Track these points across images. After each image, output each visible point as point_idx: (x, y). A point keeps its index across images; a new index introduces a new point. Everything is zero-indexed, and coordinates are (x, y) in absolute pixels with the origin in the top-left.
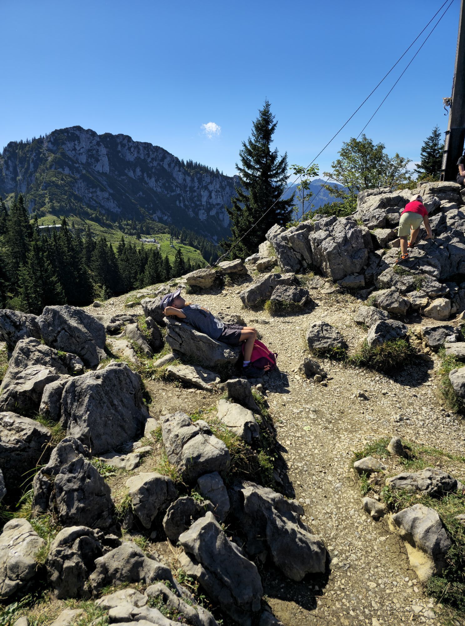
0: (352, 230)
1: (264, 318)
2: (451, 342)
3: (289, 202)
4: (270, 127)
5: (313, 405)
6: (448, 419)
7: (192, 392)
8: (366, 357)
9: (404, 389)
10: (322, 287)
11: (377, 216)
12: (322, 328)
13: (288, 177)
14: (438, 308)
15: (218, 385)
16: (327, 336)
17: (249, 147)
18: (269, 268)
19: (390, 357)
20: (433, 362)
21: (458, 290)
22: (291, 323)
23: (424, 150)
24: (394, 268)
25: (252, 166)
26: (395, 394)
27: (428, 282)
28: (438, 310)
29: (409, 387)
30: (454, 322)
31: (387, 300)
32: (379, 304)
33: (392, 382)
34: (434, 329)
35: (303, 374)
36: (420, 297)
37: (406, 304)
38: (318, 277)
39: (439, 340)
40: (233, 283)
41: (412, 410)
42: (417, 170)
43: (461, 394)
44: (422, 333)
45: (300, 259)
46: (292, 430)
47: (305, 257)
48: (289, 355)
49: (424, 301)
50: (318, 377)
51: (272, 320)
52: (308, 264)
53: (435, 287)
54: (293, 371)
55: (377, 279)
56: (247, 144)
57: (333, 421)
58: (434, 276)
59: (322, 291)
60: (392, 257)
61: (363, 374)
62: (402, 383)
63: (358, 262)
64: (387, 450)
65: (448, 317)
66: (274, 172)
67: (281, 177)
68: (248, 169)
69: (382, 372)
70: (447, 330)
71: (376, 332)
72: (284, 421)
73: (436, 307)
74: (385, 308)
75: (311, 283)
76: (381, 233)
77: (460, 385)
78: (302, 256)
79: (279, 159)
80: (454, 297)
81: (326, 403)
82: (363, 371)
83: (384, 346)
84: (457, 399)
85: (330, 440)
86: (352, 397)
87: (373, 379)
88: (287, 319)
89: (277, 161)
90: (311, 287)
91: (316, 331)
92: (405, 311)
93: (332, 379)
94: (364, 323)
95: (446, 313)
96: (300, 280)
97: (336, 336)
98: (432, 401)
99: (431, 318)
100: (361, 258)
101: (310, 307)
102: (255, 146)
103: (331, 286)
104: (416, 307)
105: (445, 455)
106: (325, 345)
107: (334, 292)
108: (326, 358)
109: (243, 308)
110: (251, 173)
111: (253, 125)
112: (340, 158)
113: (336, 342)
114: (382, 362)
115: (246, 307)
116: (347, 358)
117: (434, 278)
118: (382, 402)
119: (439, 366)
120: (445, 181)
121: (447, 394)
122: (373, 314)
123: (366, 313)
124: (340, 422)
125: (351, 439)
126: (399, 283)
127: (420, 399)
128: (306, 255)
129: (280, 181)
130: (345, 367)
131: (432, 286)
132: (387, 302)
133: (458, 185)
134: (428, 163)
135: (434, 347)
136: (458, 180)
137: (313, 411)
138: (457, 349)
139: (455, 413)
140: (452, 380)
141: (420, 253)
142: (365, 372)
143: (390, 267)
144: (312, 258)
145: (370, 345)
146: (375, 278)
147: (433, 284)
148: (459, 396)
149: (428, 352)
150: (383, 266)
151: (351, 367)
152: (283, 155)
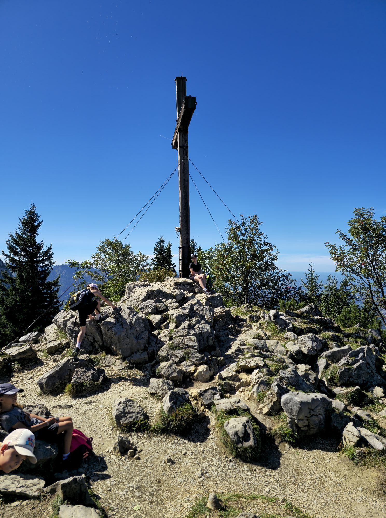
0: (135, 317)
1: (66, 401)
2: (218, 399)
3: (55, 283)
4: (36, 224)
5: (134, 482)
6: (231, 463)
7: (17, 505)
8: (165, 424)
9: (197, 446)
10: (114, 364)
11: (150, 306)
12: (126, 404)
13: (54, 263)
14: (202, 373)
15: (45, 489)
16: (131, 411)
17: (15, 238)
18: (60, 350)
19: (183, 421)
20: (208, 417)
21: (211, 357)
22: (94, 402)
23: (155, 249)
24: (168, 344)
25: (18, 253)
26: (192, 453)
27: (193, 354)
28: (203, 375)
29: (199, 443)
30: (214, 382)
31: (168, 371)
32: (163, 375)
33: (186, 441)
34: (206, 391)
35: (118, 453)
36: (189, 366)
37: (181, 373)
38: (109, 356)
39: (210, 399)
40: (23, 369)
41: (207, 463)
42: (153, 262)
43: (236, 441)
44: (197, 395)
45: (92, 341)
46: (124, 515)
47: (96, 339)
48: (100, 436)
49: (192, 368)
50: (131, 452)
51: (74, 402)
52: (99, 345)
53: (197, 357)
54: (108, 452)
55: (157, 354)
56: (14, 235)
57: (155, 493)
58: (196, 349)
59: (115, 368)
60: (165, 336)
61: (164, 440)
62: (194, 441)
63: (143, 342)
64: (207, 508)
65: (209, 379)
66: (40, 259)
67: (47, 263)
68: (15, 255)
69: (179, 435)
70: (213, 390)
71: (170, 401)
72: (115, 508)
73: (200, 372)
74: (167, 378)
75: (104, 361)
76: (155, 318)
77: (234, 434)
78: (94, 339)
79: (45, 249)
80: (210, 363)
81: (144, 476)
82: (164, 438)
83: (177, 412)
84: (234, 446)
85: (159, 513)
86: (162, 464)
87: (173, 442)
88: (89, 399)
89: (43, 250)
90: (104, 365)
91: (122, 407)
92: (181, 378)
93: (142, 450)
94: (156, 393)
95: (208, 376)
96: (94, 360)
97: (138, 410)
98: (217, 451)
99: (198, 381)
100: (144, 339)
101: (107, 385)
102: (21, 237)
103: (121, 364)
104: (188, 374)
105: (241, 497)
106: (131, 420)
107: (124, 368)
108: (133, 432)
109: (40, 395)
110: (17, 259)
111: (19, 221)
112: (98, 252)
113: (139, 415)
114: (178, 426)
115: (44, 393)
116: (150, 427)
117: (196, 351)
118: (185, 463)
119: (213, 420)
120: (183, 277)
121: (227, 444)
122: (163, 384)
123: (157, 385)
124: (160, 492)
125: (175, 506)
126: (173, 357)
127: (209, 451)
128: (98, 337)
129: (45, 266)
130: (149, 437)
131: (195, 357)
132: (169, 373)
133: (191, 281)
134: (159, 258)
135: (208, 405)
136: (190, 278)
137: (137, 488)
138: (224, 405)
139: (234, 458)
140: (227, 430)
141: (183, 332)
142: (165, 437)
143: (165, 344)
144: (102, 340)
145: (166, 413)
146: (155, 354)
147: (196, 355)
148: (234, 443)
149: (203, 410)
150: (160, 344)
151: (154, 436)
152: (49, 246)
